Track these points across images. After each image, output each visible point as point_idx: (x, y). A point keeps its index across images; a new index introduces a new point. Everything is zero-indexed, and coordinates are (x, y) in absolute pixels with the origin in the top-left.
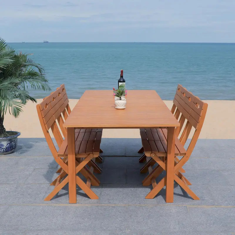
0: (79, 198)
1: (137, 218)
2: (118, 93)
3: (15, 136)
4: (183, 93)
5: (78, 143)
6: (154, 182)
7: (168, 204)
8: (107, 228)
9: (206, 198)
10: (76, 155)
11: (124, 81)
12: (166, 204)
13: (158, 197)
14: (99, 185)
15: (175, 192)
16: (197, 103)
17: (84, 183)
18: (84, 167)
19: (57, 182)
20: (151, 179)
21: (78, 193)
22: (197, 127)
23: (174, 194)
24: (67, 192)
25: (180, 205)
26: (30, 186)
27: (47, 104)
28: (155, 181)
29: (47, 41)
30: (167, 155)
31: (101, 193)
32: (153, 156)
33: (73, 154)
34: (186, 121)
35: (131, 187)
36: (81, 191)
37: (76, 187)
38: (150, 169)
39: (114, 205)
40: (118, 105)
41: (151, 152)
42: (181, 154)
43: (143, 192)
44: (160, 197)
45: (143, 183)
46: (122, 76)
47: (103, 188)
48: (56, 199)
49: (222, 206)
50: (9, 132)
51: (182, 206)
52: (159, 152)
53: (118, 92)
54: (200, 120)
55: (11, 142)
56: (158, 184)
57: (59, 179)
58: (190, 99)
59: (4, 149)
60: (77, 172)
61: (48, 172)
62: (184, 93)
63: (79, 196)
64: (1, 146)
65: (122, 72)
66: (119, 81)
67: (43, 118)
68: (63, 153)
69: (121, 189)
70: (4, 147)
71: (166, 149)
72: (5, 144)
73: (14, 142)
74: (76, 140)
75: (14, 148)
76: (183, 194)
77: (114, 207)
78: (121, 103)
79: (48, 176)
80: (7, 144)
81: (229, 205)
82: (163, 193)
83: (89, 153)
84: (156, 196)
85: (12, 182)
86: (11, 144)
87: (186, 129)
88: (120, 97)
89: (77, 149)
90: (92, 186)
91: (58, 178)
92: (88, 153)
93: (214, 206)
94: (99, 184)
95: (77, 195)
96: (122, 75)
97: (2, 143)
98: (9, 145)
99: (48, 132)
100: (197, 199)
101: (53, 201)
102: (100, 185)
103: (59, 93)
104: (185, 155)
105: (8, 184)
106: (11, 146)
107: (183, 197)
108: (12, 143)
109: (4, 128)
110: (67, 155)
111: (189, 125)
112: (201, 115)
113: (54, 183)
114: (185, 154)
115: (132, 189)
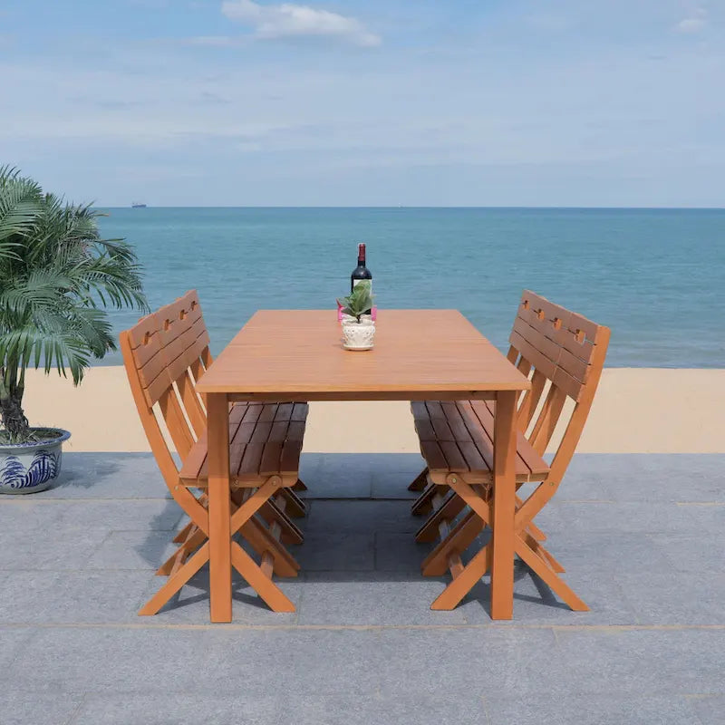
0: (240, 608)
1: (407, 661)
2: (351, 305)
3: (56, 441)
4: (537, 310)
5: (236, 449)
6: (456, 562)
7: (497, 622)
8: (320, 690)
9: (607, 607)
10: (231, 479)
11: (368, 276)
12: (492, 624)
13: (468, 605)
14: (296, 574)
15: (518, 592)
16: (578, 331)
17: (255, 565)
18: (252, 518)
19: (177, 564)
20: (448, 556)
21: (236, 596)
22: (580, 394)
23: (516, 596)
24: (204, 592)
25: (533, 626)
26: (97, 576)
27: (148, 333)
28: (460, 561)
29: (143, 204)
30: (493, 479)
31: (301, 597)
32: (453, 481)
33: (222, 476)
34: (548, 384)
35: (388, 580)
36: (244, 591)
37: (232, 581)
38: (444, 529)
39: (340, 628)
40: (353, 340)
41: (447, 470)
42: (534, 477)
43: (424, 591)
44: (474, 606)
45: (423, 570)
46: (362, 263)
47: (305, 582)
48: (174, 611)
49: (656, 627)
50: (39, 430)
51: (540, 628)
52: (470, 470)
53: (352, 302)
54: (587, 374)
55: (44, 458)
56: (467, 568)
57: (181, 555)
58: (559, 323)
59: (25, 479)
60: (235, 529)
61: (149, 540)
62: (540, 311)
63: (240, 603)
64: (17, 468)
65: (362, 249)
66: (354, 277)
67: (137, 370)
68: (196, 475)
69: (360, 586)
70: (25, 472)
71: (491, 465)
72: (27, 462)
73: (52, 457)
74: (231, 439)
75: (51, 474)
76: (540, 597)
77: (340, 632)
78: (360, 332)
79: (149, 551)
80: (33, 464)
81: (677, 621)
82: (481, 594)
83: (270, 473)
84: (463, 602)
85: (48, 566)
86: (44, 464)
87: (547, 407)
88: (358, 317)
89: (234, 465)
90: (276, 576)
91: (178, 553)
92: (268, 474)
93: (633, 627)
94: (297, 571)
95: (234, 601)
96: (362, 260)
97: (17, 460)
98: (37, 465)
99: (151, 411)
100: (583, 608)
101: (164, 616)
102: (299, 575)
103: (183, 311)
104: (546, 479)
105: (35, 570)
106: (44, 467)
107: (540, 605)
108: (46, 461)
109: (24, 418)
110: (205, 480)
111: (556, 395)
112: (591, 361)
113: (167, 569)
114: (546, 475)
115: (394, 585)
